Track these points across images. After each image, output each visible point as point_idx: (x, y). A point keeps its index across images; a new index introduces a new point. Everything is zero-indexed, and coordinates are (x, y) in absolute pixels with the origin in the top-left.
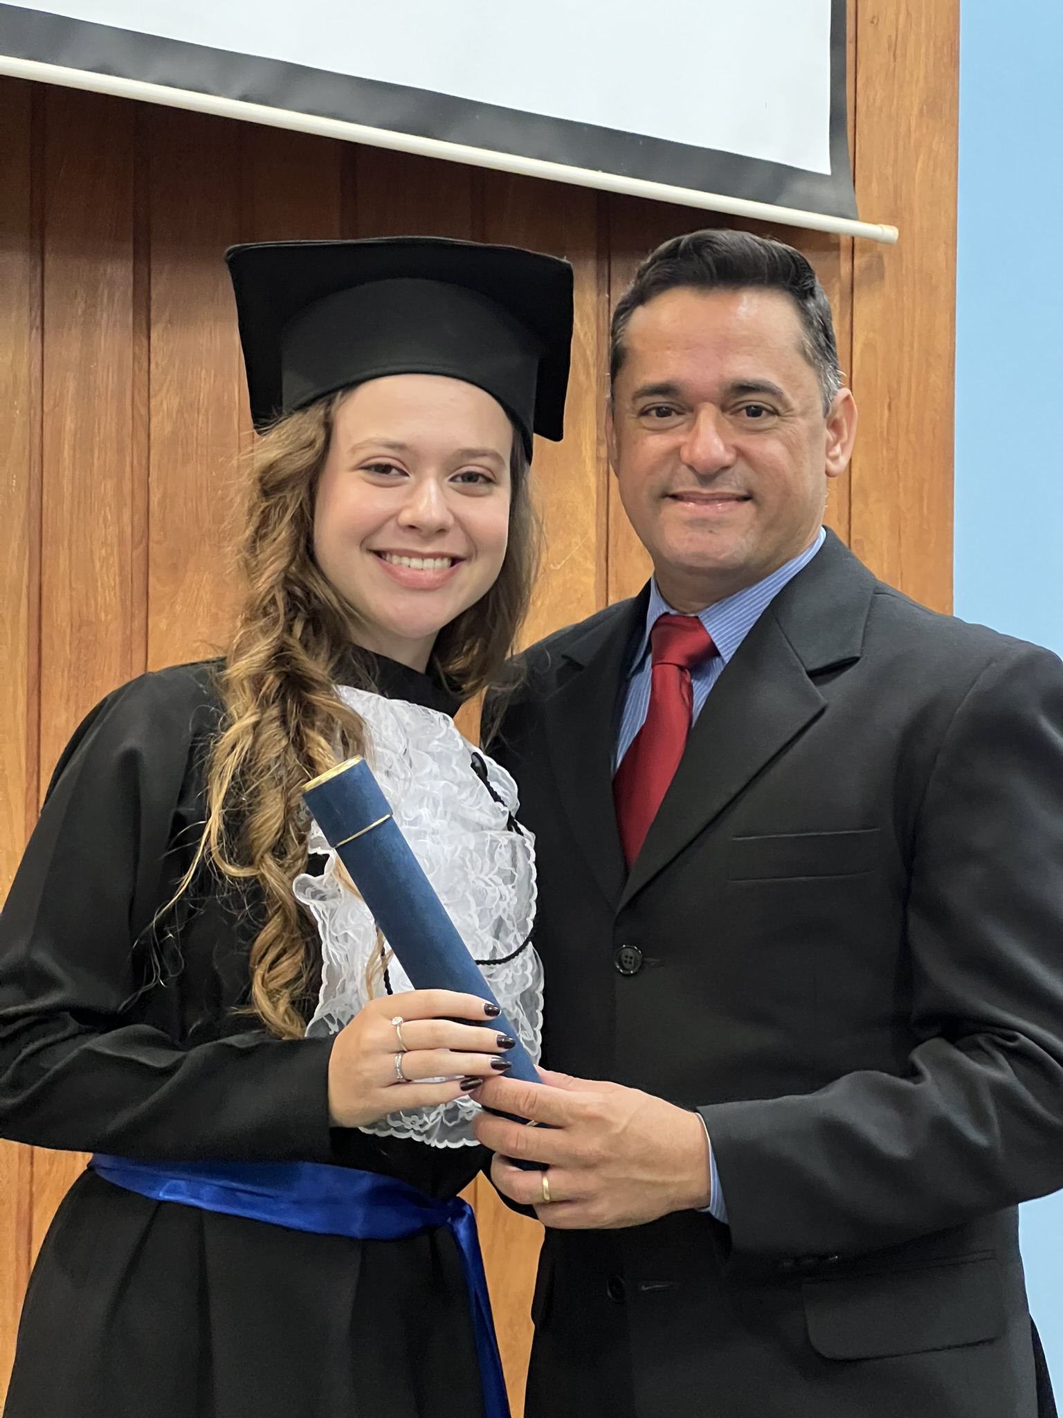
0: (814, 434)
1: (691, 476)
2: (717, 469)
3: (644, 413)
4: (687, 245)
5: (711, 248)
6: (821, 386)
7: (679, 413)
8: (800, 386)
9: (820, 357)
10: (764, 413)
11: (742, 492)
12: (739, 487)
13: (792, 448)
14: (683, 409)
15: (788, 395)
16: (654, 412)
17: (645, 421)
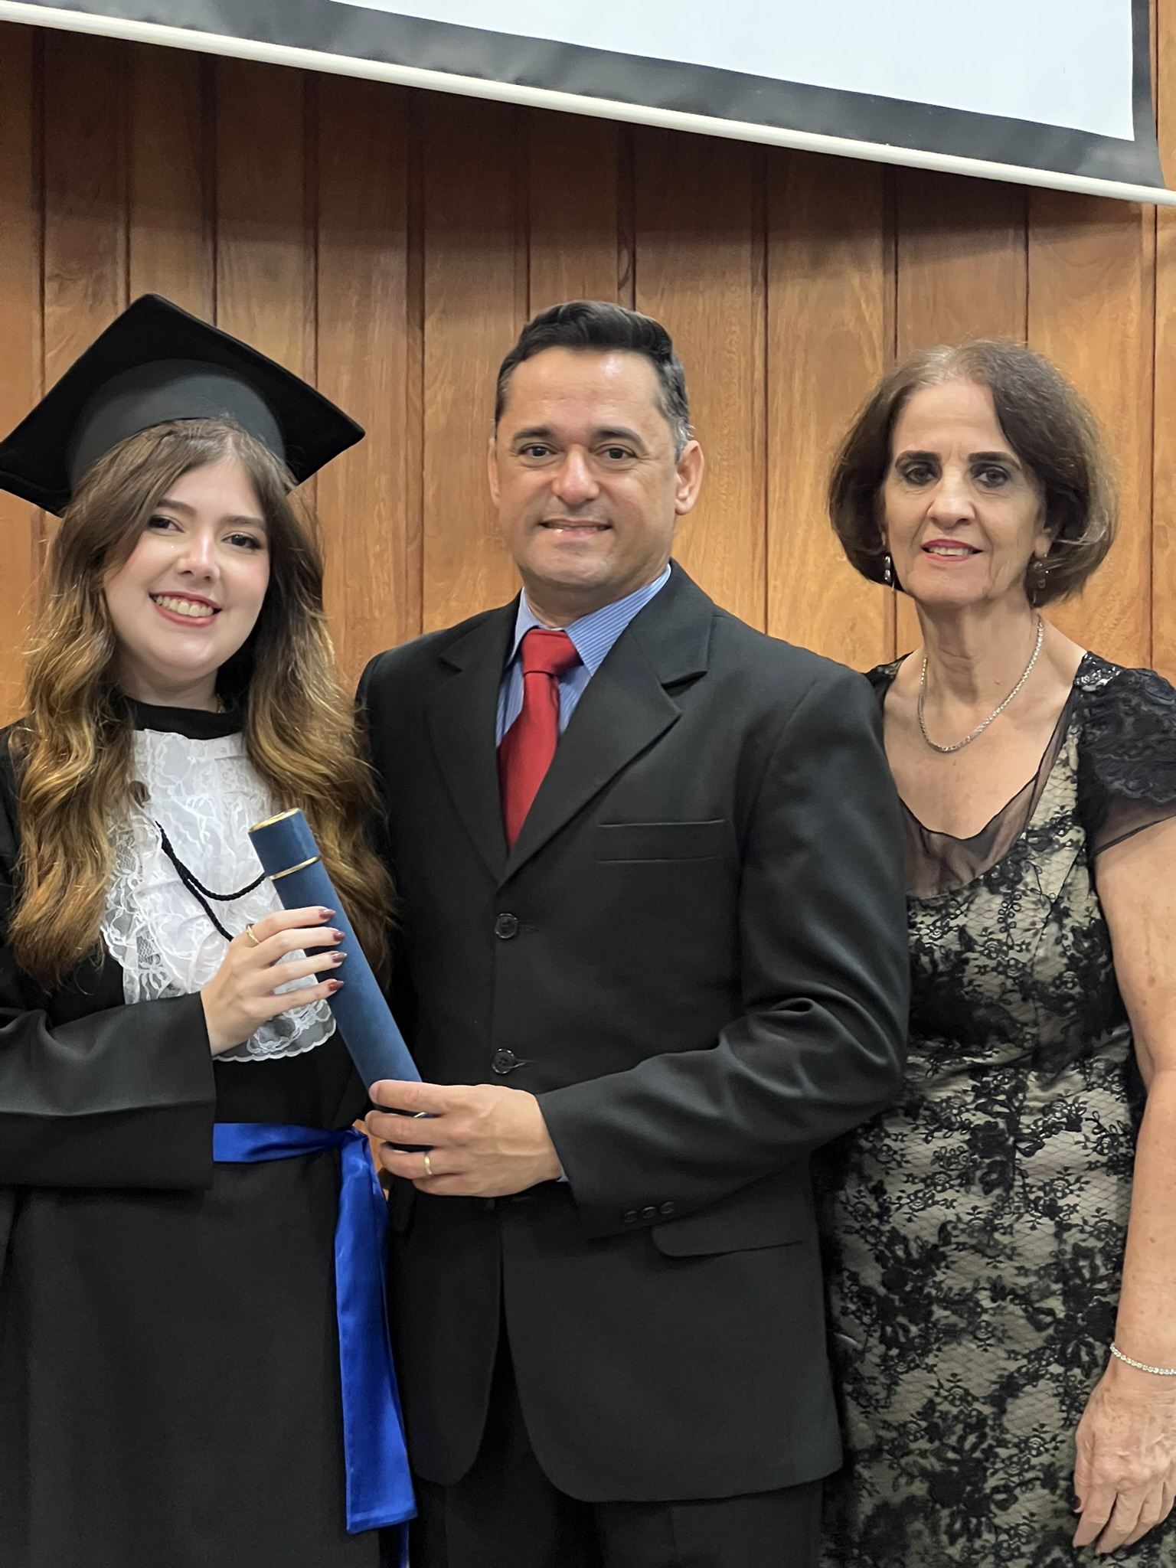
0: (667, 476)
1: (561, 507)
2: (580, 501)
3: (523, 452)
4: (565, 312)
5: (585, 316)
6: (673, 435)
7: (553, 453)
8: (655, 435)
9: (673, 412)
10: (624, 455)
11: (604, 522)
12: (602, 517)
13: (647, 485)
14: (556, 449)
15: (645, 441)
16: (531, 451)
17: (522, 458)
